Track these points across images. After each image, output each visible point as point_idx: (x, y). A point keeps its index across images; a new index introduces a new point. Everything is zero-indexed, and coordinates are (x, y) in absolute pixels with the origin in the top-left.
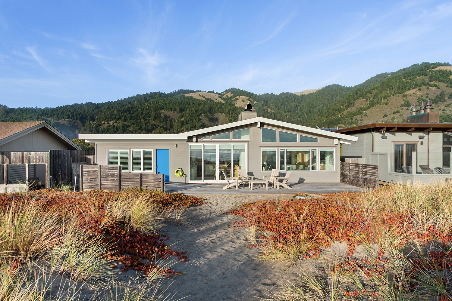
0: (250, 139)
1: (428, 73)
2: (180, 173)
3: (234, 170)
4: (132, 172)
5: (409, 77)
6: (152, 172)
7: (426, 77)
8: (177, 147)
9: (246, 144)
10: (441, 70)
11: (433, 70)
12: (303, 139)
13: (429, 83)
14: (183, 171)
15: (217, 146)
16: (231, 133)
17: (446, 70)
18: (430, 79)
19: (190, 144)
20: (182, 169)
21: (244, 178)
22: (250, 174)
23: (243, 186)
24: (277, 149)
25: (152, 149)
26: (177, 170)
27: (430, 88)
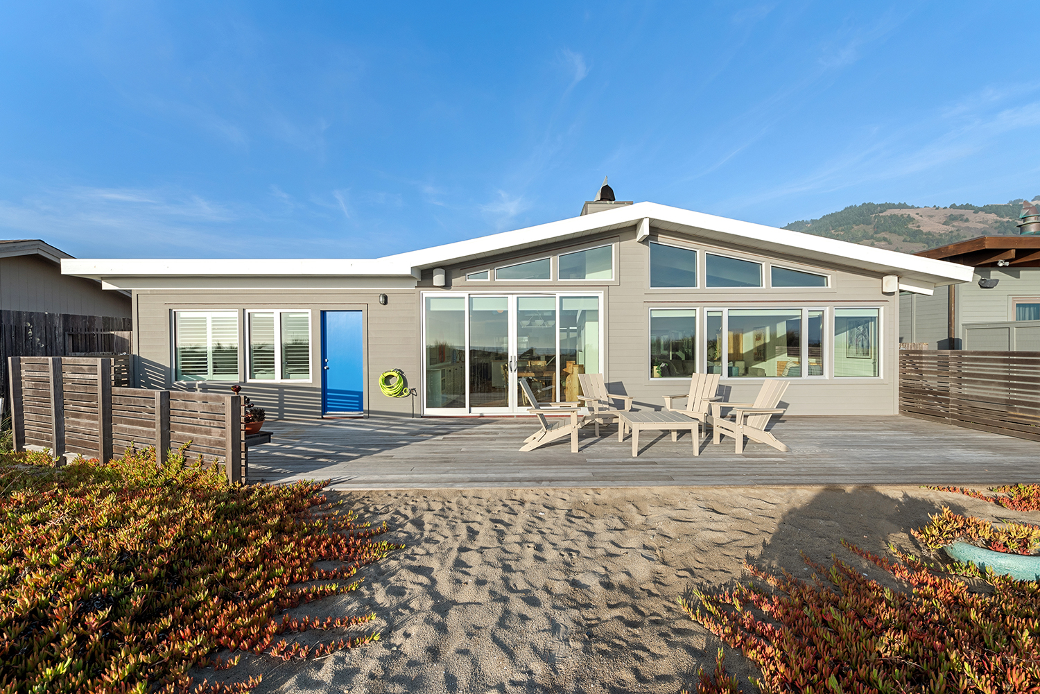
0: (613, 279)
1: (873, 219)
2: (396, 383)
3: (564, 376)
4: (249, 381)
5: (841, 226)
6: (310, 381)
7: (870, 226)
8: (386, 303)
9: (601, 295)
10: (894, 215)
11: (881, 214)
12: (780, 277)
13: (875, 236)
14: (403, 377)
15: (512, 300)
16: (554, 261)
17: (902, 215)
18: (876, 229)
19: (427, 293)
20: (401, 373)
21: (600, 402)
22: (615, 388)
23: (597, 433)
24: (698, 309)
25: (309, 311)
26: (386, 375)
27: (876, 243)
